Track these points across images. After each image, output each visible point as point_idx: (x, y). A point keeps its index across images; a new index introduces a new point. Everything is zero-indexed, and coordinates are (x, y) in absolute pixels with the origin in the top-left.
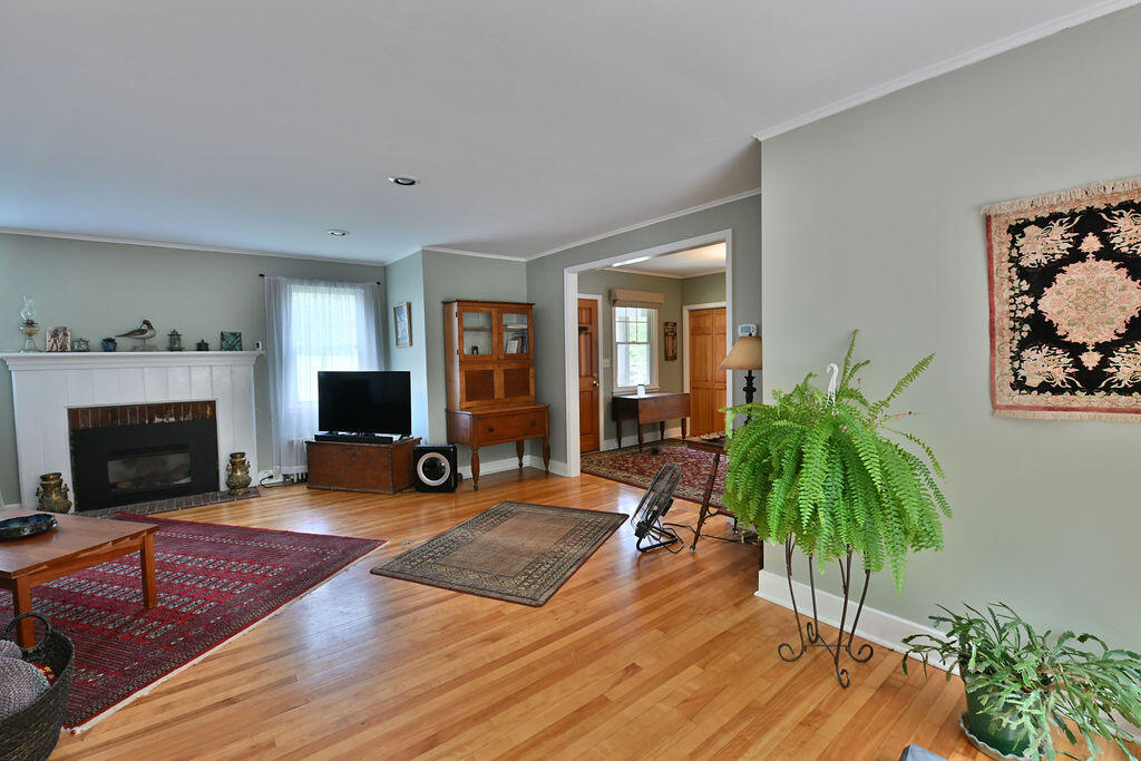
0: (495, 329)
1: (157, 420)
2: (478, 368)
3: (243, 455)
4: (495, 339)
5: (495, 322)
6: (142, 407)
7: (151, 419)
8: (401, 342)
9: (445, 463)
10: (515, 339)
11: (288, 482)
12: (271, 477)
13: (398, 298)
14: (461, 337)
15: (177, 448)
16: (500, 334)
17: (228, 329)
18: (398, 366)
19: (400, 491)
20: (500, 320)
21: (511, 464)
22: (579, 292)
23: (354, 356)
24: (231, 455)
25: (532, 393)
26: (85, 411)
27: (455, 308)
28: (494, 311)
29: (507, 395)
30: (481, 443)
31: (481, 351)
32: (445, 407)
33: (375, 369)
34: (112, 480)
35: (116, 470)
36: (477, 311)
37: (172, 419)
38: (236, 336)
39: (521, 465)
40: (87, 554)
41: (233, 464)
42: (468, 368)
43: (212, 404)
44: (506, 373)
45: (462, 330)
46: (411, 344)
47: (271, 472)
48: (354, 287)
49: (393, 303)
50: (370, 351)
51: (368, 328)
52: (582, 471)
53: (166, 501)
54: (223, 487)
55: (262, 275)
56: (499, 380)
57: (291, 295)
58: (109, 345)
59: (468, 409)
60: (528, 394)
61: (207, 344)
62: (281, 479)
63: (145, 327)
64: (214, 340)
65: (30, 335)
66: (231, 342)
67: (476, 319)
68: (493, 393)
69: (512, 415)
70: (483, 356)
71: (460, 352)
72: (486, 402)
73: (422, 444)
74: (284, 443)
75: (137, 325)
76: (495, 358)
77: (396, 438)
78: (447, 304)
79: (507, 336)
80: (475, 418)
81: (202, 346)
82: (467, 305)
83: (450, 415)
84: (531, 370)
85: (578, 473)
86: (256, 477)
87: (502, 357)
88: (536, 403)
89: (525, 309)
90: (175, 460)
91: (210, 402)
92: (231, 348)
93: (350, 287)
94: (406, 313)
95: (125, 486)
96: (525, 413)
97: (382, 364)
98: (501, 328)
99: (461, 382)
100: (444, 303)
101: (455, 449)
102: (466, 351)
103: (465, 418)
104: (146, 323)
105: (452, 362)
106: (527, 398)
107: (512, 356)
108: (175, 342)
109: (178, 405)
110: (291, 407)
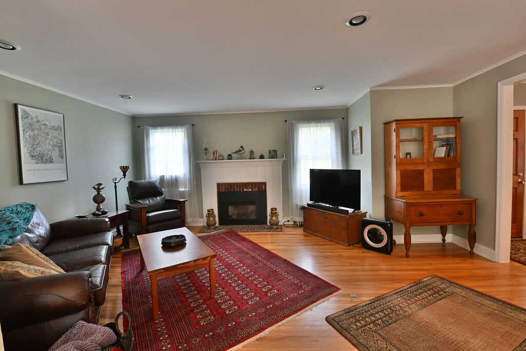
0: (426, 139)
1: (245, 190)
2: (411, 168)
3: (276, 209)
4: (426, 146)
5: (426, 133)
6: (240, 184)
7: (243, 189)
8: (355, 152)
9: (384, 233)
10: (443, 146)
11: (296, 225)
12: (288, 221)
13: (354, 125)
14: (398, 146)
15: (252, 203)
16: (430, 143)
17: (272, 149)
18: (354, 167)
19: (353, 245)
20: (430, 132)
21: (436, 238)
22: (514, 105)
23: (329, 161)
24: (271, 209)
25: (458, 187)
26: (222, 184)
27: (394, 126)
28: (425, 126)
29: (435, 188)
30: (413, 224)
31: (413, 156)
32: (383, 193)
33: (340, 168)
34: (230, 214)
35: (231, 210)
36: (411, 127)
37: (250, 190)
38: (275, 151)
39: (444, 240)
40: (182, 266)
41: (272, 213)
42: (402, 168)
43: (265, 184)
44: (435, 171)
45: (399, 141)
46: (362, 153)
47: (289, 219)
48: (330, 122)
49: (351, 129)
50: (337, 158)
51: (337, 145)
52: (511, 259)
53: (247, 226)
54: (268, 224)
55: (286, 121)
56: (428, 178)
57: (298, 130)
58: (230, 157)
59: (402, 197)
60: (455, 188)
61: (263, 156)
62: (292, 223)
63: (241, 149)
64: (266, 154)
65: (206, 153)
66: (273, 155)
67: (409, 133)
68: (423, 186)
69: (441, 205)
70: (416, 159)
71: (397, 157)
72: (417, 193)
73: (368, 218)
74: (294, 205)
75: (238, 148)
76: (425, 160)
77: (351, 210)
78: (387, 124)
79: (436, 144)
80: (408, 205)
81: (262, 157)
82: (402, 123)
83: (388, 200)
84: (458, 170)
85: (508, 261)
86: (282, 220)
87: (431, 160)
88: (461, 196)
89: (453, 122)
90: (251, 208)
91: (264, 183)
92: (273, 157)
93: (328, 122)
94: (359, 134)
95: (234, 217)
96: (454, 204)
97: (345, 165)
98: (432, 139)
99: (397, 178)
100: (385, 124)
101: (391, 224)
102: (401, 156)
103: (399, 204)
104: (242, 147)
105: (390, 164)
106: (454, 192)
107: (440, 160)
108: (252, 156)
109: (252, 184)
110: (298, 186)
